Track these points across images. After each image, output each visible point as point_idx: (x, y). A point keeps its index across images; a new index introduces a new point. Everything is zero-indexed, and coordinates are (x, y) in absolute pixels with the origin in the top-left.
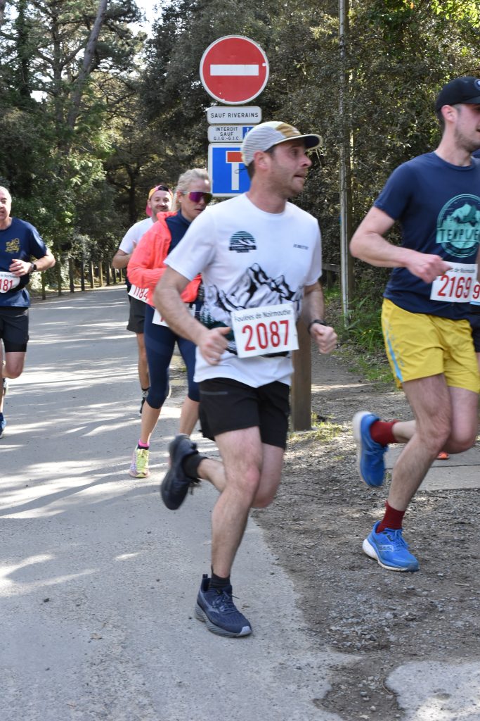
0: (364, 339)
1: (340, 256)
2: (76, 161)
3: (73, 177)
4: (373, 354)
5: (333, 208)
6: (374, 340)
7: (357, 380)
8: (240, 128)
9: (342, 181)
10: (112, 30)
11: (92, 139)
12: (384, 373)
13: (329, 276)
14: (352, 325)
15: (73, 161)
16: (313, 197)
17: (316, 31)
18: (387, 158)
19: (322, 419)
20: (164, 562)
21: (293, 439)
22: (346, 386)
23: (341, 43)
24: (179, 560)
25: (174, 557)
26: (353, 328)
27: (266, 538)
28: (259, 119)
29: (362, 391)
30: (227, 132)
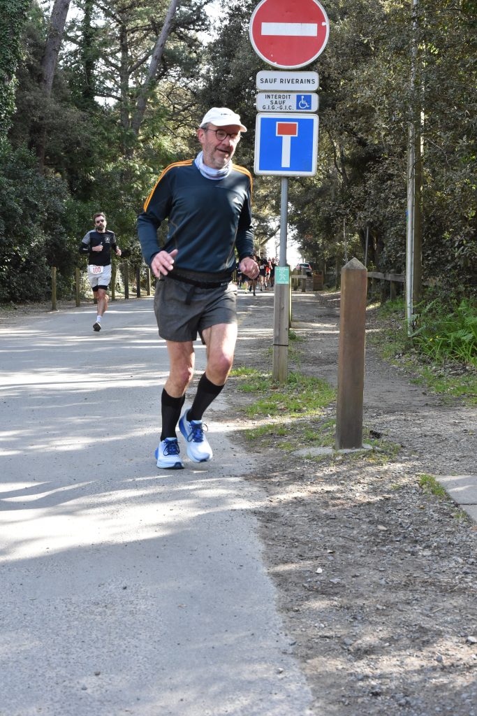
0: (430, 348)
1: (405, 255)
2: (137, 166)
3: (134, 182)
4: (440, 365)
5: (399, 202)
6: (441, 348)
7: (420, 392)
8: (294, 96)
9: (410, 169)
10: (181, 38)
11: (153, 145)
12: (452, 386)
13: (392, 286)
14: (416, 332)
15: (133, 166)
16: (378, 193)
17: (387, 6)
18: (465, 137)
19: (377, 435)
20: (117, 639)
21: (337, 459)
22: (408, 399)
23: (414, 14)
24: (141, 637)
25: (135, 631)
26: (418, 336)
27: (281, 604)
28: (315, 86)
29: (427, 404)
30: (278, 100)
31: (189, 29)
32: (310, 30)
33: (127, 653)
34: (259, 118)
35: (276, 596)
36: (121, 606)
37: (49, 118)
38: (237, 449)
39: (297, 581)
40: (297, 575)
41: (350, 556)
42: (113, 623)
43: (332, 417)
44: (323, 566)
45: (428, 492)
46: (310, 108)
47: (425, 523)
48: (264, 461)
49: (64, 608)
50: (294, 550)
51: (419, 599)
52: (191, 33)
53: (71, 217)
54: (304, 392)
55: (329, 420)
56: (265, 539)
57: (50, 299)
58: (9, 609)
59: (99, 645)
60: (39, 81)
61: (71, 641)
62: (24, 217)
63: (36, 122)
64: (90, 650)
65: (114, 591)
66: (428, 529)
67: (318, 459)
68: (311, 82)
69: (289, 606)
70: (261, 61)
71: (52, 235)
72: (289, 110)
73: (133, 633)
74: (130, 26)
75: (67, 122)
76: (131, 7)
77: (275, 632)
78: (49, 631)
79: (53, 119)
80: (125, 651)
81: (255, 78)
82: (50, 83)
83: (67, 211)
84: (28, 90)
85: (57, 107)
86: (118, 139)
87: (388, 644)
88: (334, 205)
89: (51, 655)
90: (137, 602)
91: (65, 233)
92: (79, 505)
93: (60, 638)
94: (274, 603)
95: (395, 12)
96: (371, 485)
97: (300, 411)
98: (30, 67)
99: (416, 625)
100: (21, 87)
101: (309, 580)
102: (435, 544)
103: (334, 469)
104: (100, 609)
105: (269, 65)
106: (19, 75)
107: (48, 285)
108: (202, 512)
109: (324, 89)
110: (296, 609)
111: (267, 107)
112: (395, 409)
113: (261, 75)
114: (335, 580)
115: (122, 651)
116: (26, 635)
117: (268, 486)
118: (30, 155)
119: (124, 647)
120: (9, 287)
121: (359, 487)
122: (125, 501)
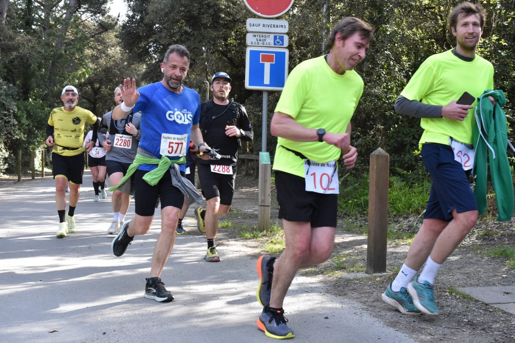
8: (272, 36)
21: (377, 280)
28: (286, 30)
30: (261, 38)
34: (248, 50)
46: (283, 45)
67: (364, 280)
68: (283, 27)
72: (269, 46)
75: (19, 43)
79: (9, 41)
82: (5, 14)
85: (11, 32)
105: (255, 14)
111: (254, 43)
113: (249, 21)
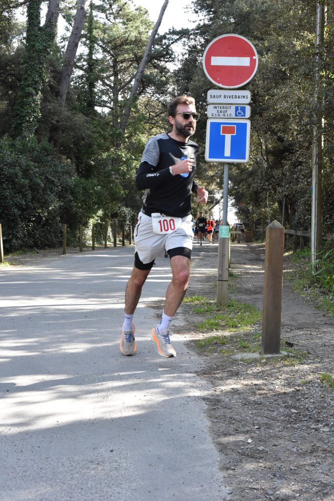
0: (328, 283)
1: (311, 218)
2: (123, 154)
3: (122, 166)
5: (307, 181)
7: (321, 315)
8: (233, 107)
9: (315, 158)
10: (155, 67)
11: (135, 140)
13: (301, 240)
14: (318, 272)
15: (121, 155)
16: (291, 175)
17: (298, 45)
19: (290, 345)
20: (106, 487)
21: (262, 361)
22: (312, 319)
23: (317, 51)
24: (123, 486)
25: (119, 481)
26: (319, 275)
27: (222, 464)
28: (248, 100)
29: (326, 323)
30: (222, 110)
31: (161, 61)
32: (245, 61)
33: (112, 498)
34: (209, 122)
35: (219, 459)
36: (108, 464)
37: (63, 121)
38: (192, 353)
39: (233, 448)
40: (234, 444)
41: (271, 431)
42: (103, 476)
43: (259, 332)
44: (252, 438)
45: (327, 386)
46: (244, 116)
47: (324, 408)
48: (211, 362)
49: (69, 464)
50: (232, 426)
51: (321, 463)
52: (162, 63)
53: (77, 189)
54: (239, 314)
55: (257, 334)
56: (211, 417)
57: (61, 246)
58: (30, 464)
59: (93, 491)
60: (57, 96)
61: (73, 488)
62: (44, 190)
63: (54, 124)
64: (87, 495)
65: (104, 453)
66: (327, 412)
67: (249, 361)
68: (245, 97)
69: (228, 466)
70: (211, 83)
71: (64, 202)
72: (230, 117)
73: (117, 484)
74: (120, 58)
75: (76, 124)
76: (121, 45)
77: (218, 484)
78: (58, 480)
79: (66, 122)
80: (111, 496)
81: (206, 95)
82: (64, 97)
83: (74, 185)
84: (49, 102)
85: (69, 114)
86: (111, 136)
87: (298, 495)
88: (260, 183)
89: (59, 498)
90: (120, 461)
91: (73, 200)
92: (81, 391)
93: (65, 486)
94: (217, 463)
95: (304, 49)
96: (287, 380)
97: (236, 327)
98: (51, 86)
99: (318, 481)
100: (44, 100)
101: (242, 447)
102: (332, 423)
103: (260, 369)
104: (94, 466)
105: (216, 86)
106: (42, 91)
107: (61, 237)
108: (166, 398)
109: (254, 102)
110: (233, 468)
111: (214, 115)
112: (304, 327)
113: (211, 92)
114: (261, 448)
115: (109, 497)
116: (42, 483)
117: (213, 380)
118: (50, 146)
119: (111, 493)
120: (34, 238)
121: (278, 382)
122: (113, 389)
